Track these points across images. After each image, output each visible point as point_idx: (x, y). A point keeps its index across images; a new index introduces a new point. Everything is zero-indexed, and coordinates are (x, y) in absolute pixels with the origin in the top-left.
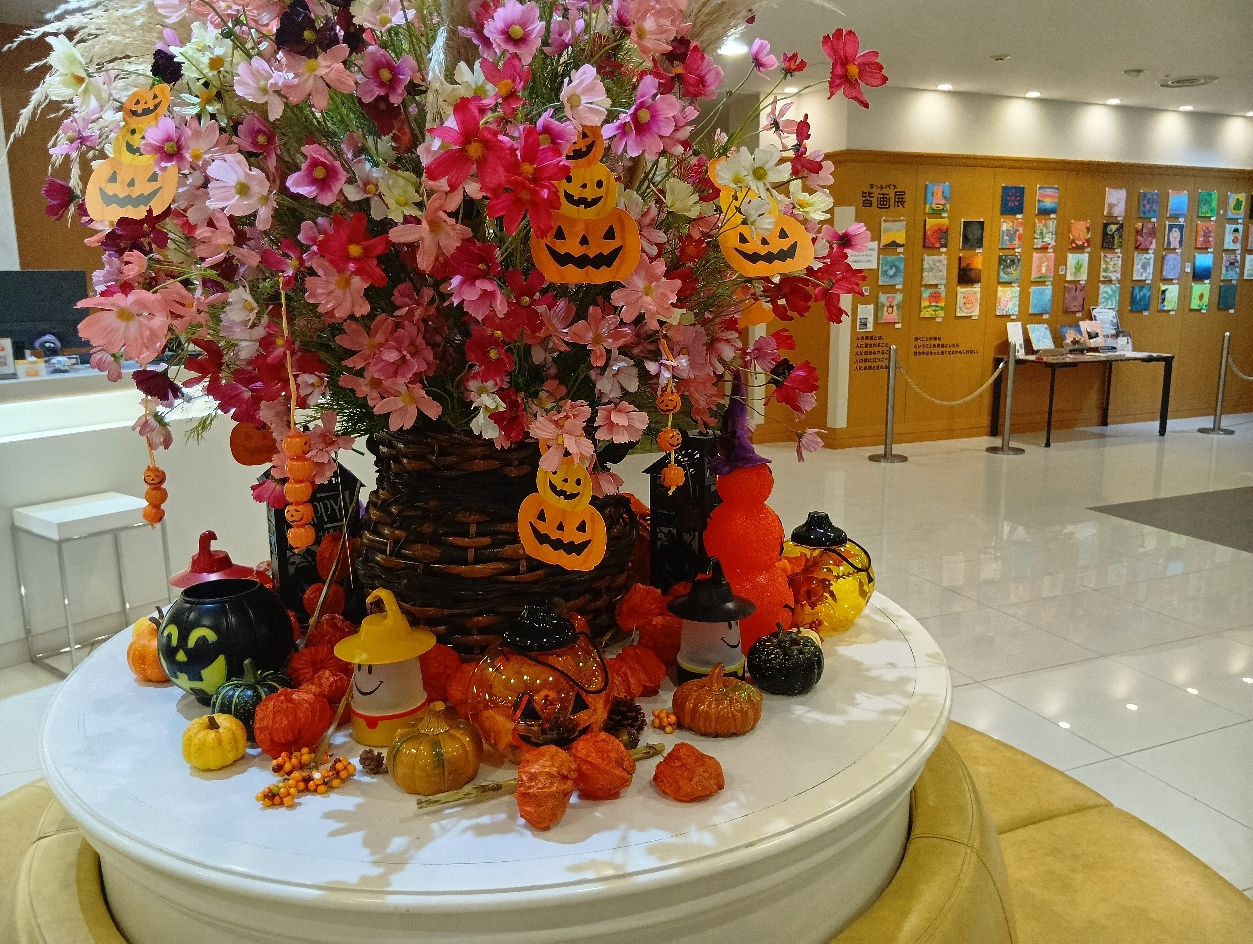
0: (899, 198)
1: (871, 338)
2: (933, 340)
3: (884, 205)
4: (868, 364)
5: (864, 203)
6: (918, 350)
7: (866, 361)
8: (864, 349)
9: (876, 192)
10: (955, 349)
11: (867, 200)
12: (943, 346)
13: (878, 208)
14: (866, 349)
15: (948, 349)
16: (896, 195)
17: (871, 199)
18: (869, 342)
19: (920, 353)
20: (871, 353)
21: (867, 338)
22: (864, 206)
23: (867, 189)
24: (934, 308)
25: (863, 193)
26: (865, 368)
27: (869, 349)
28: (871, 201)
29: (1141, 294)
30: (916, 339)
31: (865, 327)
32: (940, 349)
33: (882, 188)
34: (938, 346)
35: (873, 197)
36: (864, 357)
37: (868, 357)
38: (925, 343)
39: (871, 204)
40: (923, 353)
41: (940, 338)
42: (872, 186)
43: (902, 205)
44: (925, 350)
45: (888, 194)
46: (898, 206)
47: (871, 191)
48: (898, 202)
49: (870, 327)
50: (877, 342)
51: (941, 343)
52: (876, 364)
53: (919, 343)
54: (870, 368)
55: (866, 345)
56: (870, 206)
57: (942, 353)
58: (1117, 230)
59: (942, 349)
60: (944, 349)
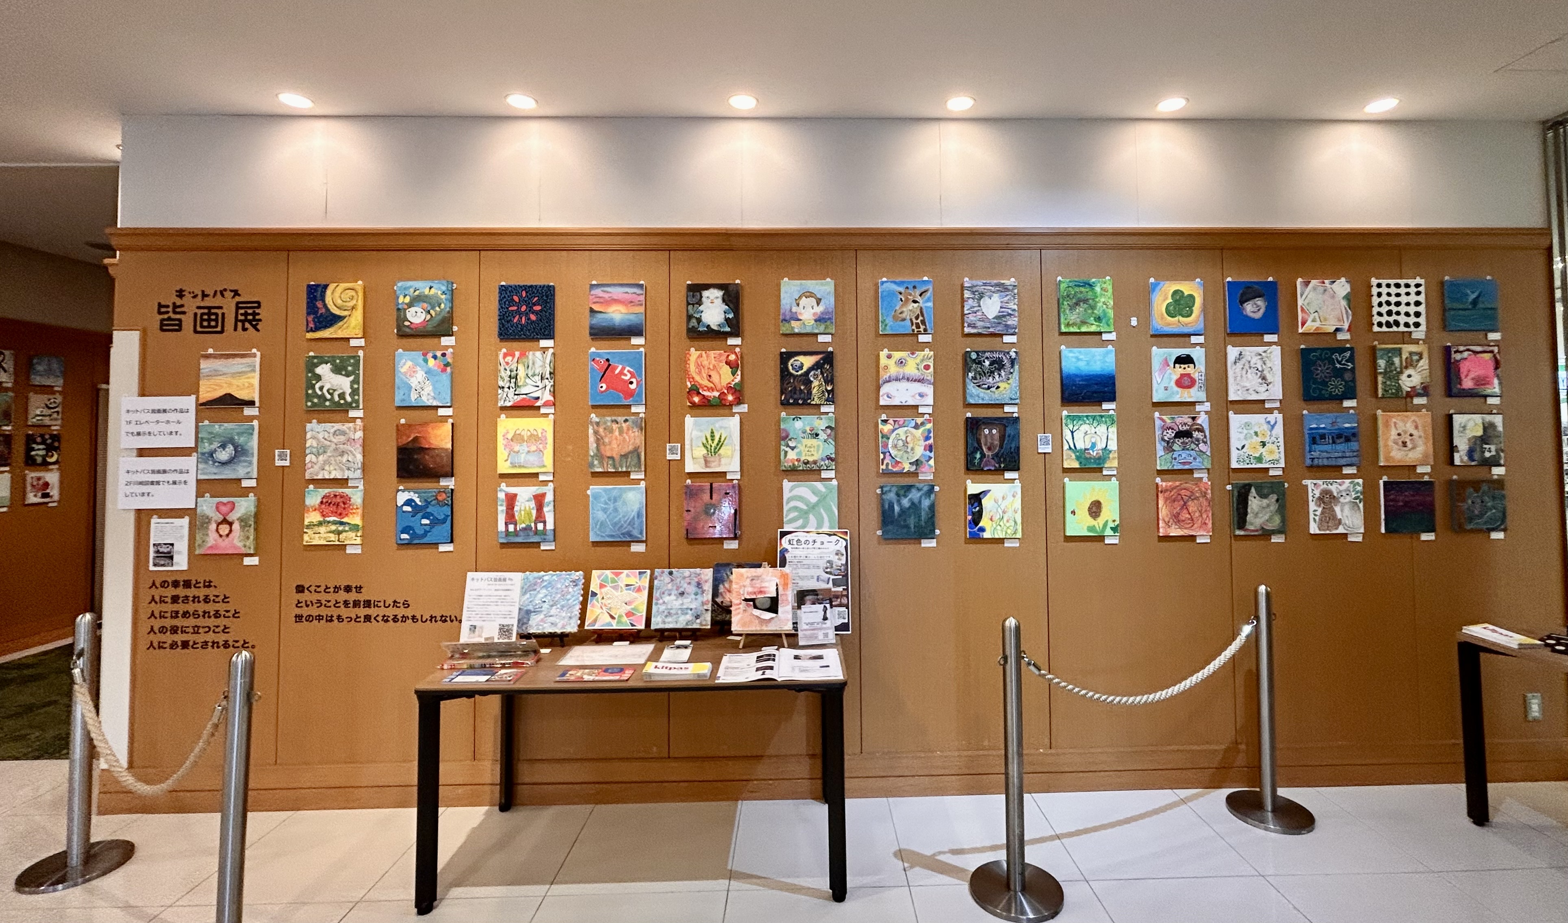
0: (246, 314)
1: (187, 584)
2: (341, 592)
3: (209, 326)
4: (179, 638)
5: (162, 325)
6: (305, 612)
7: (174, 630)
8: (170, 607)
9: (191, 306)
10: (400, 612)
11: (169, 319)
12: (368, 604)
13: (196, 332)
14: (175, 607)
15: (382, 611)
16: (238, 308)
17: (178, 316)
18: (181, 592)
19: (309, 619)
20: (186, 614)
21: (176, 584)
22: (162, 330)
23: (171, 299)
24: (333, 528)
25: (160, 306)
26: (173, 646)
27: (181, 607)
28: (180, 320)
29: (906, 502)
30: (300, 589)
31: (168, 561)
32: (362, 612)
33: (204, 295)
34: (356, 604)
35: (184, 313)
36: (169, 623)
37: (179, 622)
38: (323, 597)
39: (180, 325)
40: (319, 618)
41: (359, 589)
42: (180, 294)
43: (255, 327)
44: (323, 611)
45: (221, 308)
46: (245, 329)
47: (179, 302)
48: (243, 322)
49: (181, 562)
50: (202, 593)
51: (362, 597)
52: (200, 638)
53: (306, 596)
54: (185, 645)
55: (175, 599)
56: (179, 330)
57: (368, 618)
58: (816, 366)
59: (368, 611)
60: (372, 612)
